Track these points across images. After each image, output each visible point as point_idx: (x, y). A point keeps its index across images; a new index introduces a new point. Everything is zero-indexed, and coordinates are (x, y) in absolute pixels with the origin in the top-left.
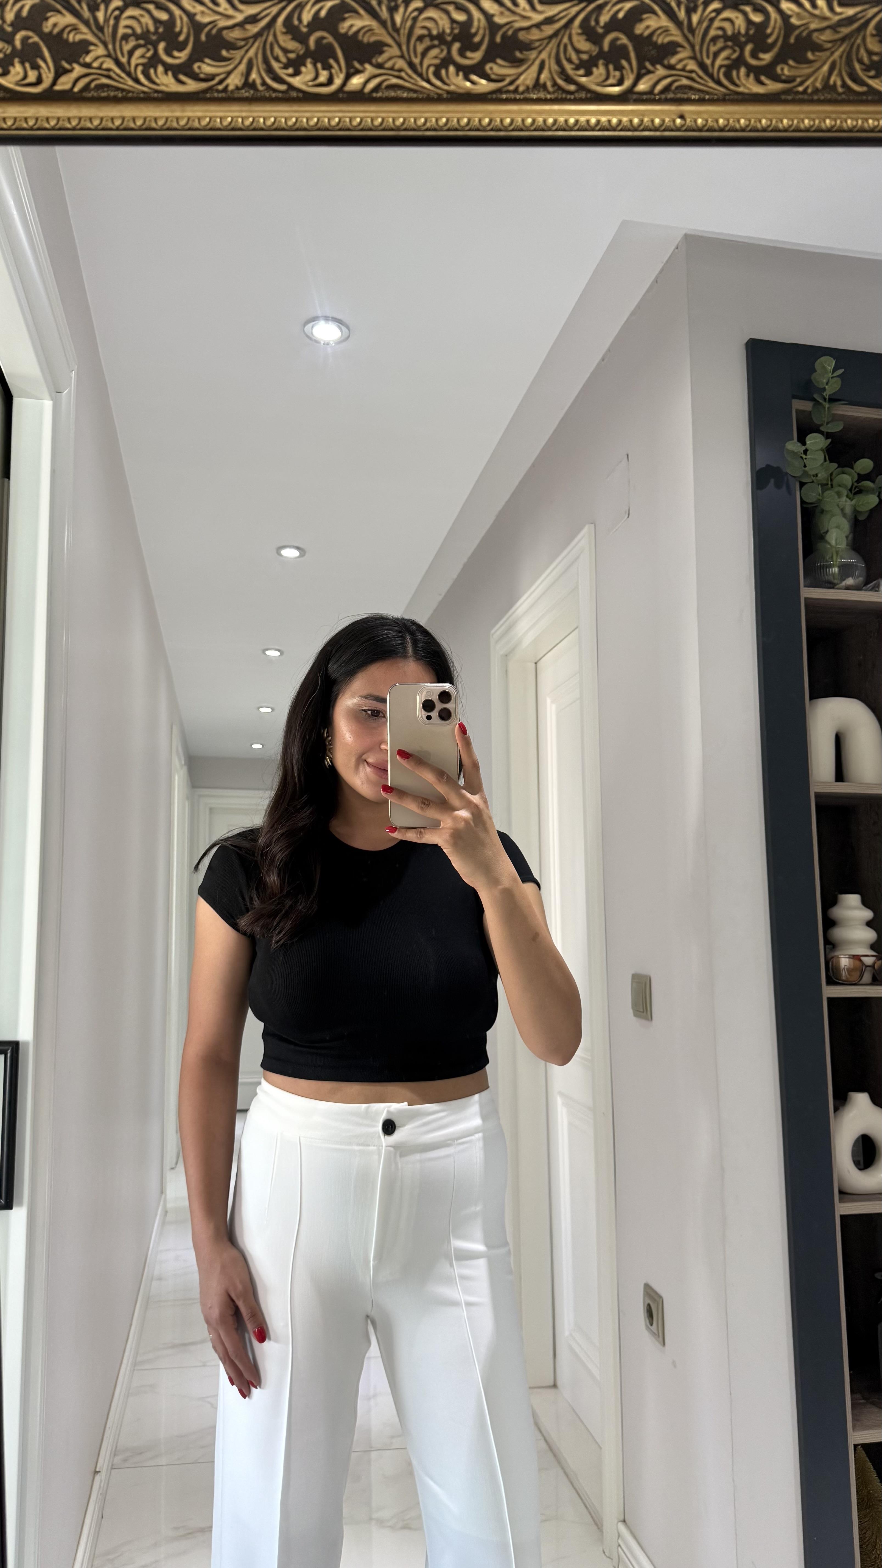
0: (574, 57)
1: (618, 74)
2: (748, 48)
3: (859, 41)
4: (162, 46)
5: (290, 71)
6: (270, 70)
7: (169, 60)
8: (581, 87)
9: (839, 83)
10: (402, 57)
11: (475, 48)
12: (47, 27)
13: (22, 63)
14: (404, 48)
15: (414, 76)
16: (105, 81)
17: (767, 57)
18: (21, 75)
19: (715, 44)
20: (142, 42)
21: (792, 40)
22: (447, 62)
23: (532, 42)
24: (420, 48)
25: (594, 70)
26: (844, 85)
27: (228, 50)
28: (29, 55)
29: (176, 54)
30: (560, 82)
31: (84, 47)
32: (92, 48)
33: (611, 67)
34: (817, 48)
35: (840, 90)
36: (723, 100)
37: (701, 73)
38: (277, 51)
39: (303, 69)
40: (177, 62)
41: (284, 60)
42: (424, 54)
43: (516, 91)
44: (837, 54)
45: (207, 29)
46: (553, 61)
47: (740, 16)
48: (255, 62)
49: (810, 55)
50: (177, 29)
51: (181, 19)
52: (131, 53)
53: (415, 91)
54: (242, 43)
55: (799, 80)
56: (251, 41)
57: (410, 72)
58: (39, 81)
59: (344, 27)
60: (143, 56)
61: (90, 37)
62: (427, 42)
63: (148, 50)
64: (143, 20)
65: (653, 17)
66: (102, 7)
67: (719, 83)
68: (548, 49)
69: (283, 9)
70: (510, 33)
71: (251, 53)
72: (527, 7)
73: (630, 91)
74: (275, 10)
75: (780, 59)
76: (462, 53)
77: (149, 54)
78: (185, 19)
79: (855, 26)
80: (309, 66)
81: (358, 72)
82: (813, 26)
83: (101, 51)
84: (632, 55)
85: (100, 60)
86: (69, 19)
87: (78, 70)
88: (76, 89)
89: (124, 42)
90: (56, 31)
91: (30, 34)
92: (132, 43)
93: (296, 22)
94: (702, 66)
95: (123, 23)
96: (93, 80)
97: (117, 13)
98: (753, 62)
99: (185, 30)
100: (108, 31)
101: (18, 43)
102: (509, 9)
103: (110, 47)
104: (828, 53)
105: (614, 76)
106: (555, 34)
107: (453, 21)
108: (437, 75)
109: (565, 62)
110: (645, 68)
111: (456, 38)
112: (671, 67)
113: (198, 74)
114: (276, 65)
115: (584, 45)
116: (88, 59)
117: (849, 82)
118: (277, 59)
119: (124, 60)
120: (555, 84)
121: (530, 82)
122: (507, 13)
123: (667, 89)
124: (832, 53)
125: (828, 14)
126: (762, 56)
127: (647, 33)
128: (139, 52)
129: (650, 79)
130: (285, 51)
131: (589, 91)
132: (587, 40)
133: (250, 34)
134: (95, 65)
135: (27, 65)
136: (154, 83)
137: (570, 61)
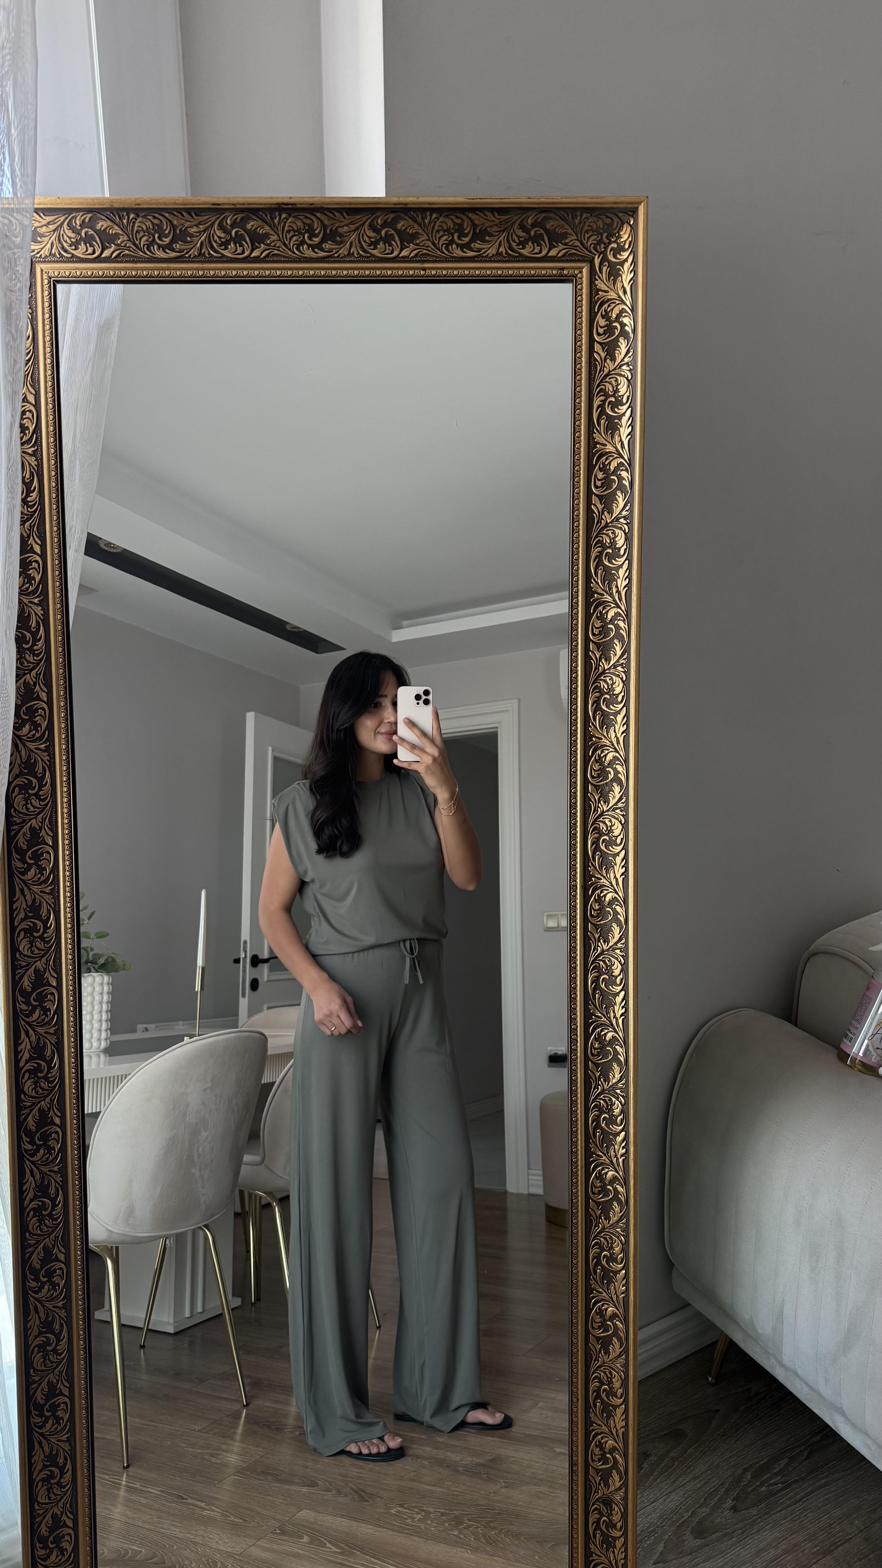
0: (367, 240)
1: (390, 248)
2: (456, 235)
3: (512, 231)
4: (157, 236)
5: (223, 247)
6: (212, 247)
7: (161, 243)
8: (372, 255)
9: (504, 252)
10: (280, 240)
11: (316, 236)
12: (98, 227)
13: (85, 244)
14: (281, 236)
15: (287, 250)
16: (127, 252)
17: (467, 239)
18: (85, 250)
19: (439, 234)
20: (147, 234)
21: (478, 231)
22: (303, 242)
23: (345, 232)
24: (288, 236)
25: (378, 246)
26: (507, 252)
27: (190, 238)
28: (88, 240)
29: (164, 239)
30: (361, 252)
31: (117, 236)
32: (121, 237)
33: (387, 245)
34: (491, 235)
35: (505, 255)
36: (446, 261)
37: (433, 247)
38: (216, 237)
39: (229, 247)
40: (165, 243)
41: (220, 242)
42: (291, 239)
43: (338, 256)
44: (502, 238)
45: (180, 228)
46: (357, 242)
47: (449, 220)
48: (205, 243)
49: (487, 238)
50: (165, 228)
51: (166, 223)
52: (140, 239)
53: (288, 257)
54: (198, 234)
55: (483, 251)
56: (203, 233)
57: (284, 248)
58: (94, 252)
59: (249, 226)
60: (147, 241)
61: (120, 232)
62: (292, 233)
63: (150, 237)
64: (147, 223)
65: (406, 221)
66: (126, 217)
67: (443, 252)
68: (354, 236)
69: (218, 218)
70: (334, 228)
71: (203, 238)
72: (342, 217)
73: (397, 256)
74: (213, 219)
75: (472, 240)
76: (310, 238)
77: (150, 240)
78: (169, 223)
79: (509, 224)
80: (232, 245)
81: (257, 247)
82: (487, 225)
83: (126, 238)
84: (397, 239)
85: (125, 242)
86: (110, 223)
87: (113, 247)
88: (113, 257)
89: (137, 234)
90: (103, 229)
91: (90, 230)
92: (142, 234)
93: (225, 224)
94: (433, 244)
95: (136, 225)
96: (122, 252)
97: (134, 220)
98: (460, 242)
99: (168, 228)
100: (130, 229)
101: (83, 235)
102: (332, 218)
103: (131, 236)
104: (497, 237)
105: (389, 249)
106: (357, 229)
107: (304, 223)
108: (298, 249)
109: (363, 243)
110: (405, 245)
111: (306, 231)
112: (417, 245)
113: (174, 249)
114: (214, 244)
115: (372, 234)
116: (119, 242)
117: (509, 251)
118: (216, 242)
119: (137, 243)
120: (358, 253)
121: (346, 253)
122: (331, 220)
123: (416, 255)
124: (499, 237)
125: (494, 219)
126: (463, 239)
127: (403, 228)
128: (145, 238)
129: (407, 251)
130: (220, 238)
131: (377, 257)
132: (374, 232)
133: (202, 229)
134: (122, 245)
135: (88, 245)
136: (153, 254)
137: (365, 242)
